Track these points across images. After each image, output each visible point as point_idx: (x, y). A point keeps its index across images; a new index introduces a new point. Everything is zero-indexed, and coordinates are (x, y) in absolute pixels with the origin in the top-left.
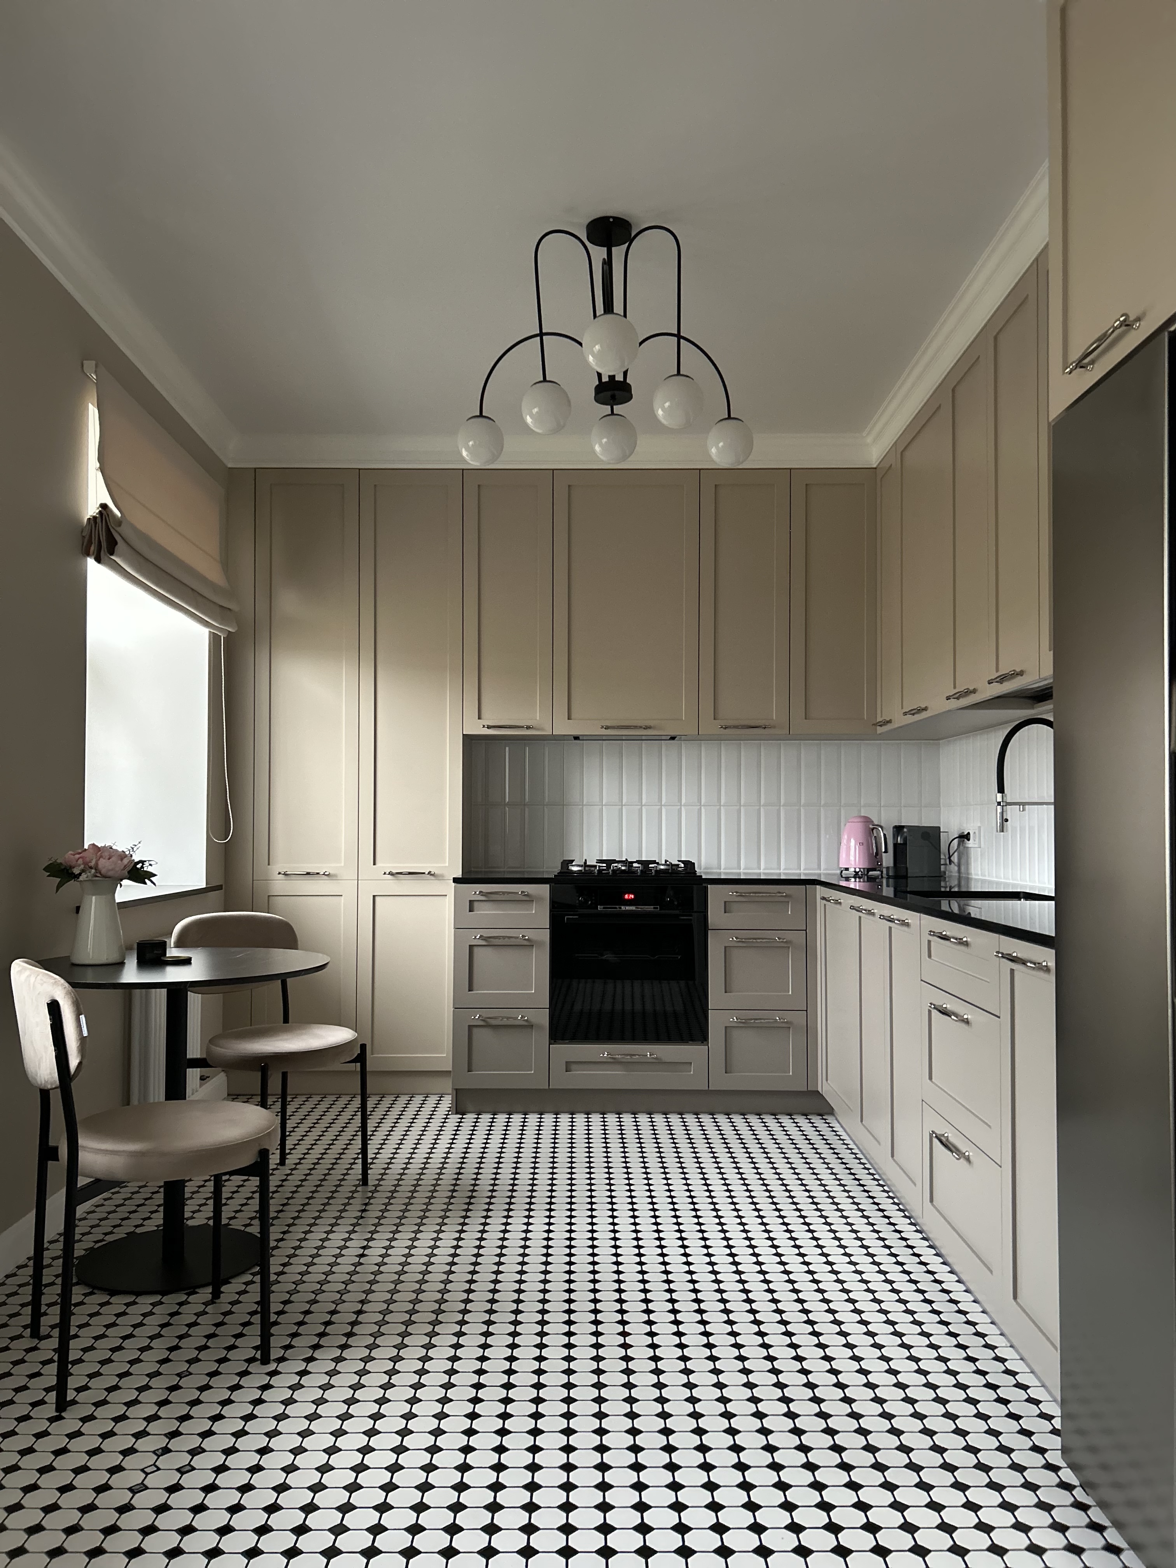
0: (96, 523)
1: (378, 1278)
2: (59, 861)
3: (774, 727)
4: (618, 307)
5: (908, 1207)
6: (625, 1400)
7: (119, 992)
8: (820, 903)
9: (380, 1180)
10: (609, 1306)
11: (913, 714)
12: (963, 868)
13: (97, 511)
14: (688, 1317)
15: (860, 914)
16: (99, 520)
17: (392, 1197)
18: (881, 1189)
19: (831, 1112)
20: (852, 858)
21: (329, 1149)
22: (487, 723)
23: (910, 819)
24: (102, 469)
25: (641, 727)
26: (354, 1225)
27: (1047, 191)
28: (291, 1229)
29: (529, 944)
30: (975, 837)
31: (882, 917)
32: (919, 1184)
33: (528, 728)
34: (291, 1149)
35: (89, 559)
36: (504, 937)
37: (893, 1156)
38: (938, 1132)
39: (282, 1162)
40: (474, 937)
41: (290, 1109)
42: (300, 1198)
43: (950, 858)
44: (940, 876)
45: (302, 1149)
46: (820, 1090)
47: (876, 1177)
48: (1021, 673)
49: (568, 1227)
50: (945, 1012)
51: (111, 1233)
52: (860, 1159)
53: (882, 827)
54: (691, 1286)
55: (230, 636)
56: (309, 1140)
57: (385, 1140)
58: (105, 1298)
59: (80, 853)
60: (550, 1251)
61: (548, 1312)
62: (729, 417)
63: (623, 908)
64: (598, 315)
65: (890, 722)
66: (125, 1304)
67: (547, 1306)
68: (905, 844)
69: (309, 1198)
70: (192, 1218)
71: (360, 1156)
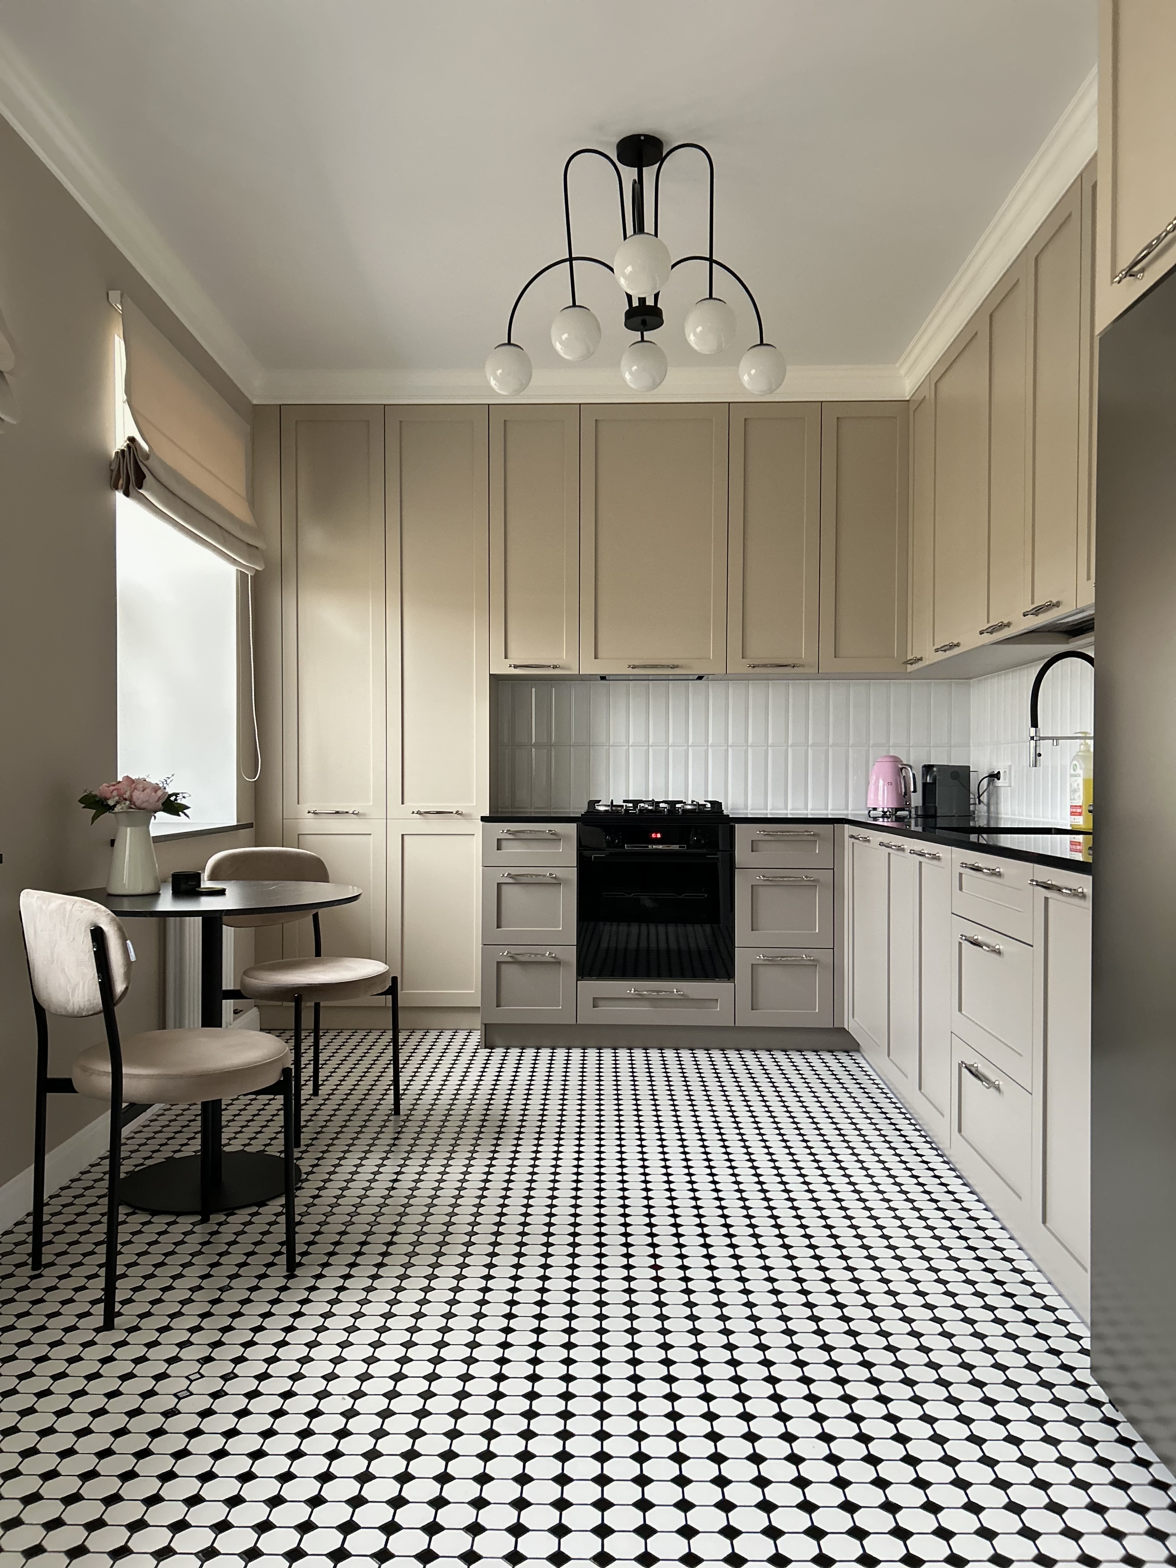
0: (124, 456)
1: (412, 1201)
2: (93, 793)
3: (803, 666)
4: (649, 226)
5: (935, 1140)
6: (656, 1317)
7: (154, 919)
8: (848, 841)
9: (411, 1110)
10: (638, 1231)
11: (945, 651)
12: (992, 808)
13: (125, 444)
14: (718, 1241)
15: (889, 850)
16: (127, 454)
17: (424, 1126)
18: (908, 1122)
19: (857, 1048)
20: (880, 798)
21: (361, 1080)
22: (513, 663)
23: (939, 759)
24: (129, 402)
25: (668, 666)
26: (387, 1152)
27: (1096, 95)
28: (325, 1155)
29: (556, 882)
30: (1005, 776)
31: (912, 852)
32: (947, 1115)
33: (555, 667)
34: (324, 1081)
35: (117, 492)
36: (531, 875)
37: (920, 1088)
38: (968, 1063)
39: (316, 1093)
40: (501, 875)
41: (322, 1043)
42: (333, 1127)
43: (979, 797)
44: (970, 816)
45: (334, 1080)
46: (846, 1027)
47: (903, 1110)
48: (1058, 604)
49: (598, 1156)
50: (975, 943)
51: (150, 1157)
52: (886, 1094)
53: (911, 767)
54: (720, 1212)
55: (257, 575)
56: (342, 1072)
57: (415, 1072)
58: (146, 1218)
59: (114, 785)
60: (580, 1177)
61: (579, 1234)
62: (762, 343)
63: (650, 847)
64: (628, 236)
65: (921, 659)
66: (166, 1224)
67: (578, 1230)
68: (934, 783)
69: (342, 1127)
70: (229, 1144)
71: (392, 1087)
